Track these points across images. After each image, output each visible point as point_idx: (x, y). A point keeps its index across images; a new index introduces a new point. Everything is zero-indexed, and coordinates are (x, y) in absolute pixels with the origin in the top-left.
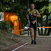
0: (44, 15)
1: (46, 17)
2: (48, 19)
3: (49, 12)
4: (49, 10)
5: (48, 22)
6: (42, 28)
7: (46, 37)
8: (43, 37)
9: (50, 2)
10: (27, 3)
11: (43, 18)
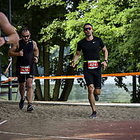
1: (59, 50)
2: (65, 55)
3: (67, 36)
4: (67, 32)
5: (65, 65)
6: (49, 80)
8: (50, 104)
9: (69, 8)
11: (51, 52)
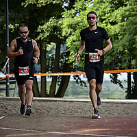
0: (49, 43)
1: (55, 47)
2: (61, 52)
3: (64, 34)
4: (64, 30)
5: (61, 62)
6: (45, 77)
7: (53, 101)
8: (47, 101)
9: (65, 7)
10: (3, 8)
11: (48, 49)
